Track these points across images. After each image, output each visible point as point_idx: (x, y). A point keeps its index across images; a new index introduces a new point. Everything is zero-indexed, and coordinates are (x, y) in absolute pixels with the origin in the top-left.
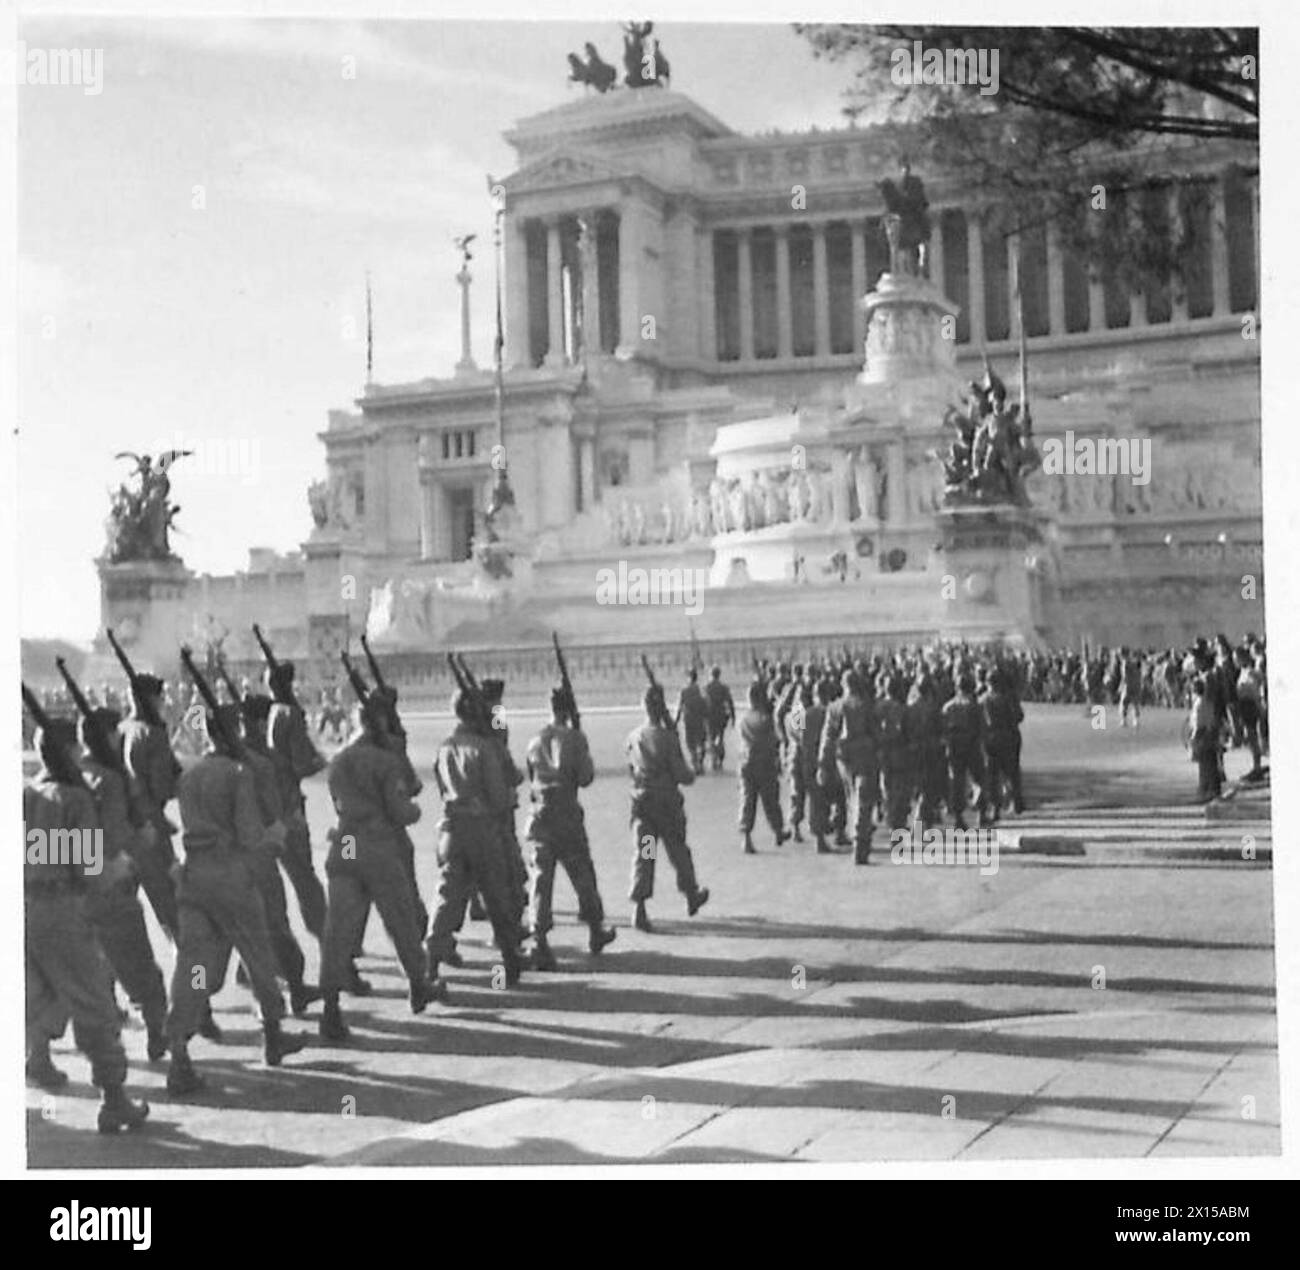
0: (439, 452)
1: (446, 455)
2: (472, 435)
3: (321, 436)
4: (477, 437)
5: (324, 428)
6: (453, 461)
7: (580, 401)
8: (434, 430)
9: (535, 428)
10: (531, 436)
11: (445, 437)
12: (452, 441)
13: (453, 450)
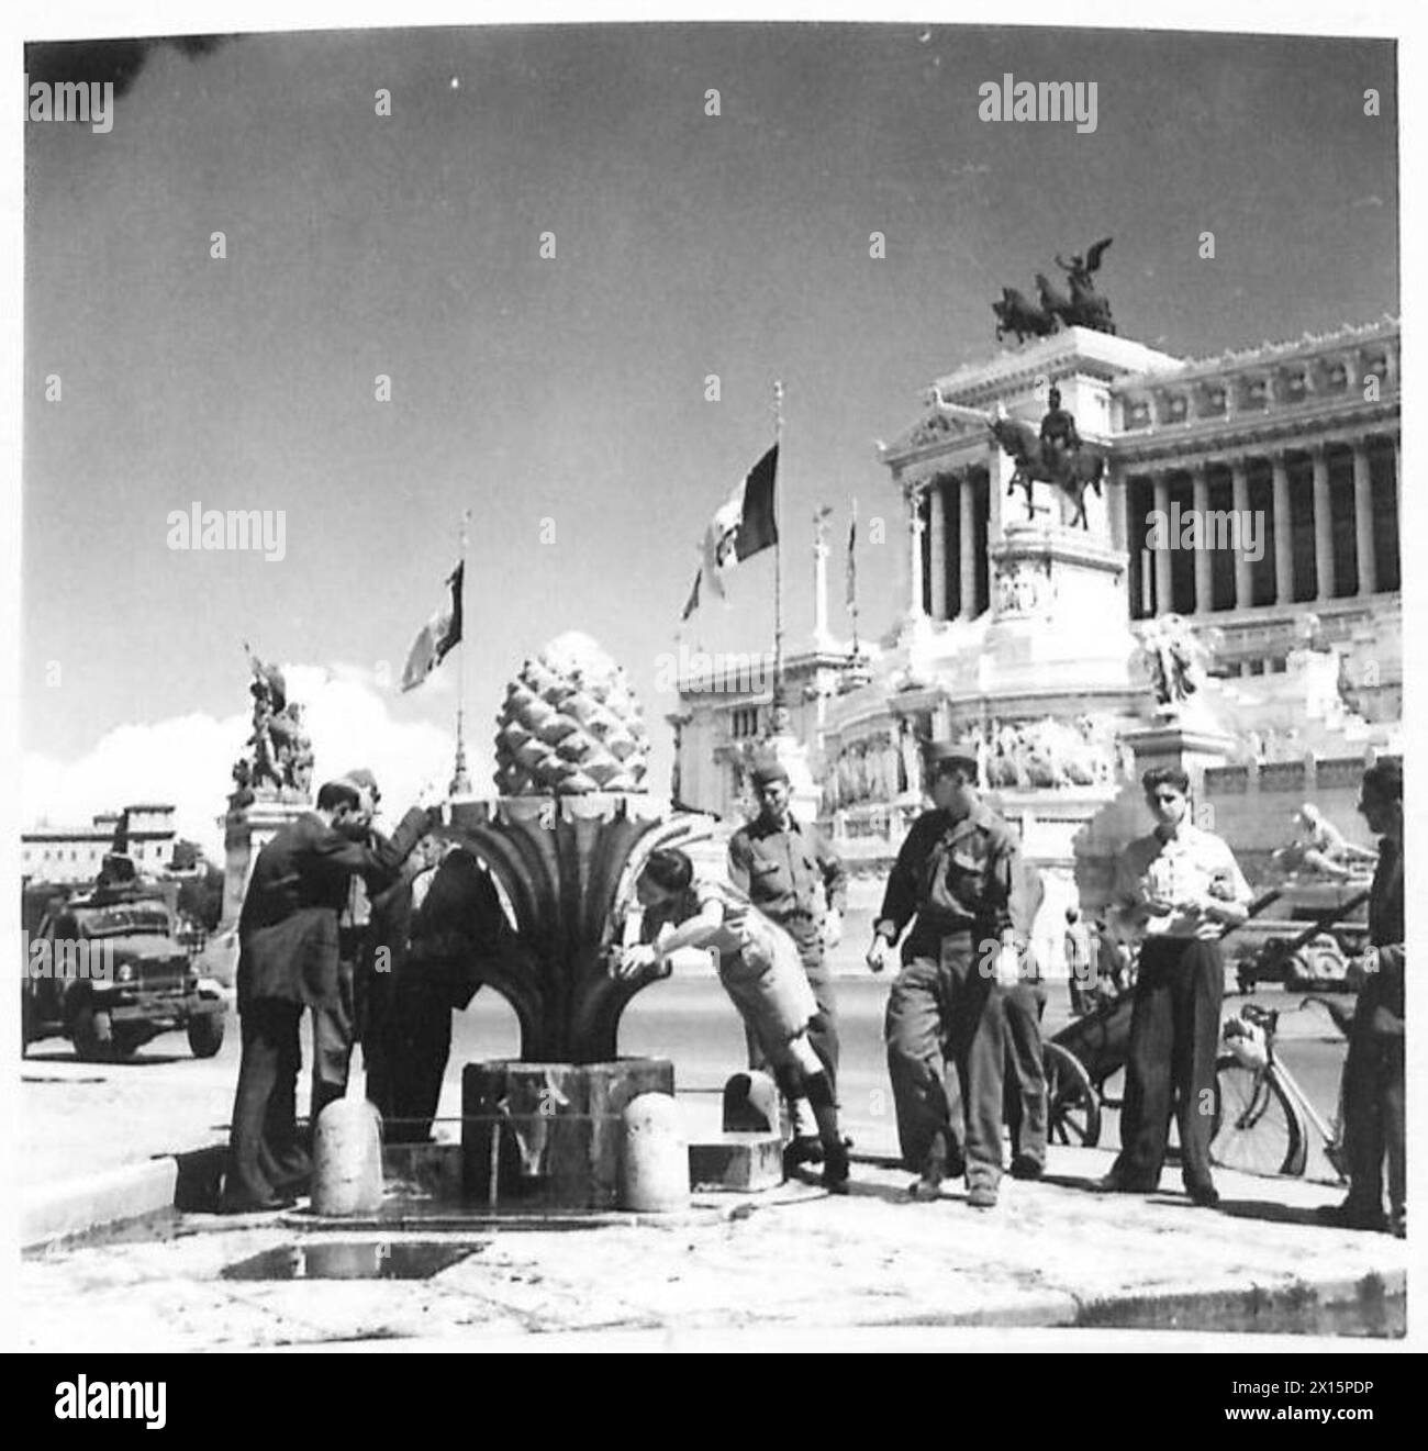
0: (731, 732)
1: (736, 736)
2: (754, 712)
4: (758, 714)
6: (741, 739)
8: (726, 710)
9: (802, 704)
10: (800, 710)
11: (736, 716)
12: (741, 722)
13: (741, 730)
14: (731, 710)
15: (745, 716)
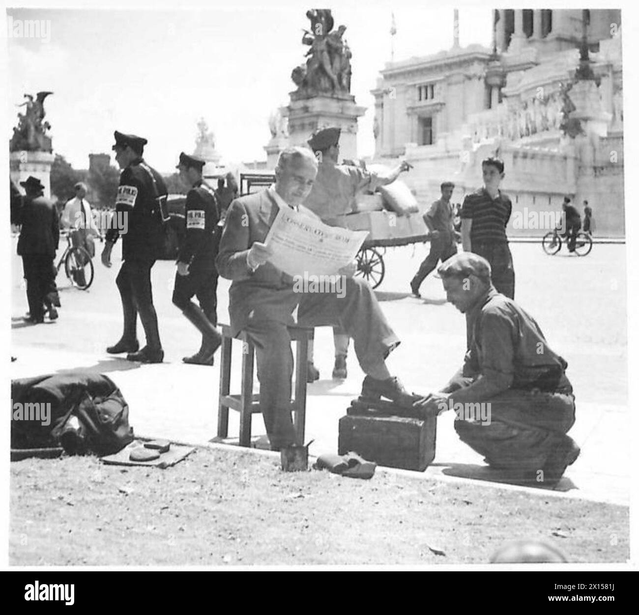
0: (417, 98)
1: (420, 99)
2: (432, 87)
3: (372, 91)
4: (434, 88)
5: (374, 87)
6: (424, 102)
7: (492, 64)
8: (415, 85)
9: (464, 81)
10: (461, 86)
11: (420, 89)
12: (423, 91)
13: (423, 96)
14: (417, 86)
15: (426, 88)
